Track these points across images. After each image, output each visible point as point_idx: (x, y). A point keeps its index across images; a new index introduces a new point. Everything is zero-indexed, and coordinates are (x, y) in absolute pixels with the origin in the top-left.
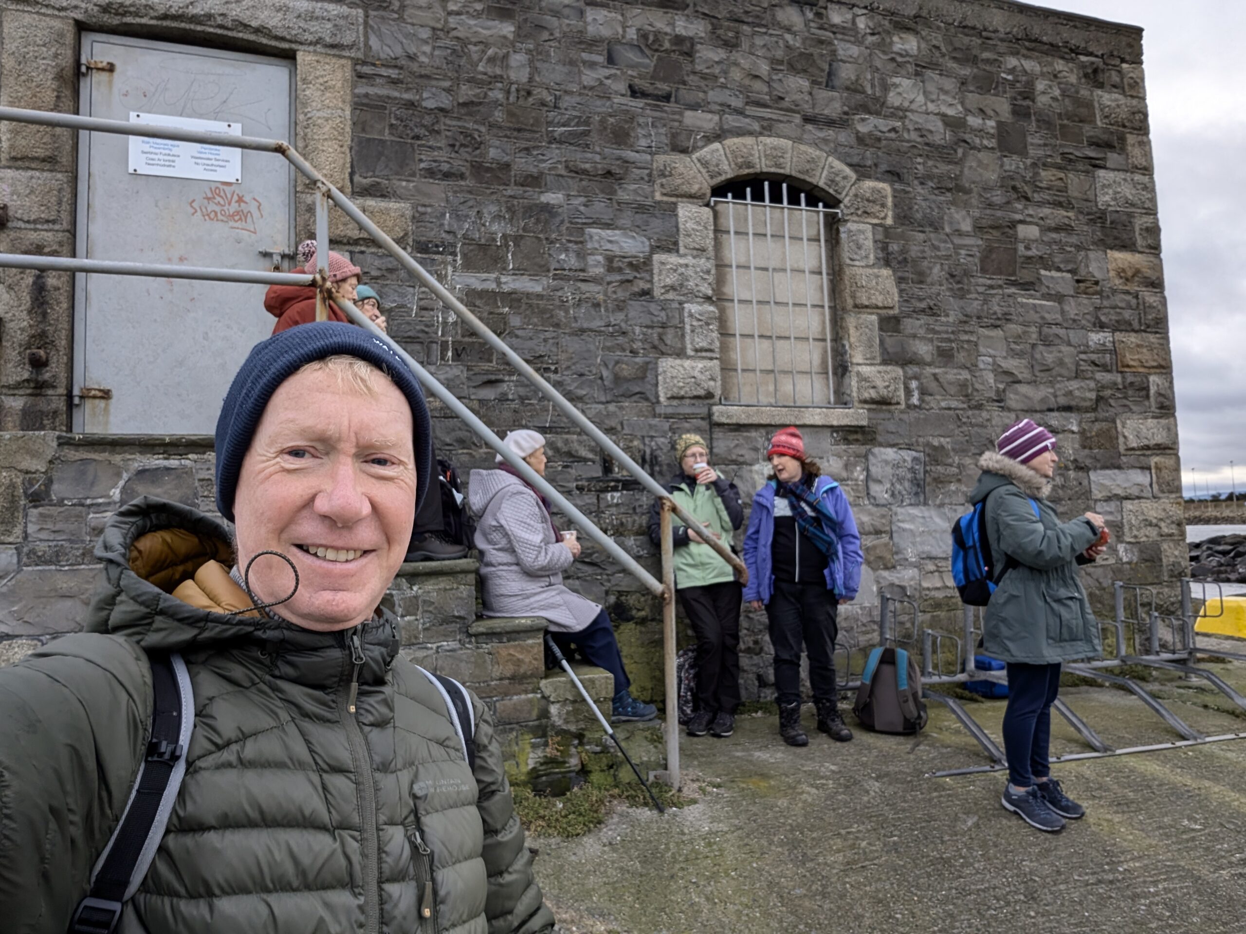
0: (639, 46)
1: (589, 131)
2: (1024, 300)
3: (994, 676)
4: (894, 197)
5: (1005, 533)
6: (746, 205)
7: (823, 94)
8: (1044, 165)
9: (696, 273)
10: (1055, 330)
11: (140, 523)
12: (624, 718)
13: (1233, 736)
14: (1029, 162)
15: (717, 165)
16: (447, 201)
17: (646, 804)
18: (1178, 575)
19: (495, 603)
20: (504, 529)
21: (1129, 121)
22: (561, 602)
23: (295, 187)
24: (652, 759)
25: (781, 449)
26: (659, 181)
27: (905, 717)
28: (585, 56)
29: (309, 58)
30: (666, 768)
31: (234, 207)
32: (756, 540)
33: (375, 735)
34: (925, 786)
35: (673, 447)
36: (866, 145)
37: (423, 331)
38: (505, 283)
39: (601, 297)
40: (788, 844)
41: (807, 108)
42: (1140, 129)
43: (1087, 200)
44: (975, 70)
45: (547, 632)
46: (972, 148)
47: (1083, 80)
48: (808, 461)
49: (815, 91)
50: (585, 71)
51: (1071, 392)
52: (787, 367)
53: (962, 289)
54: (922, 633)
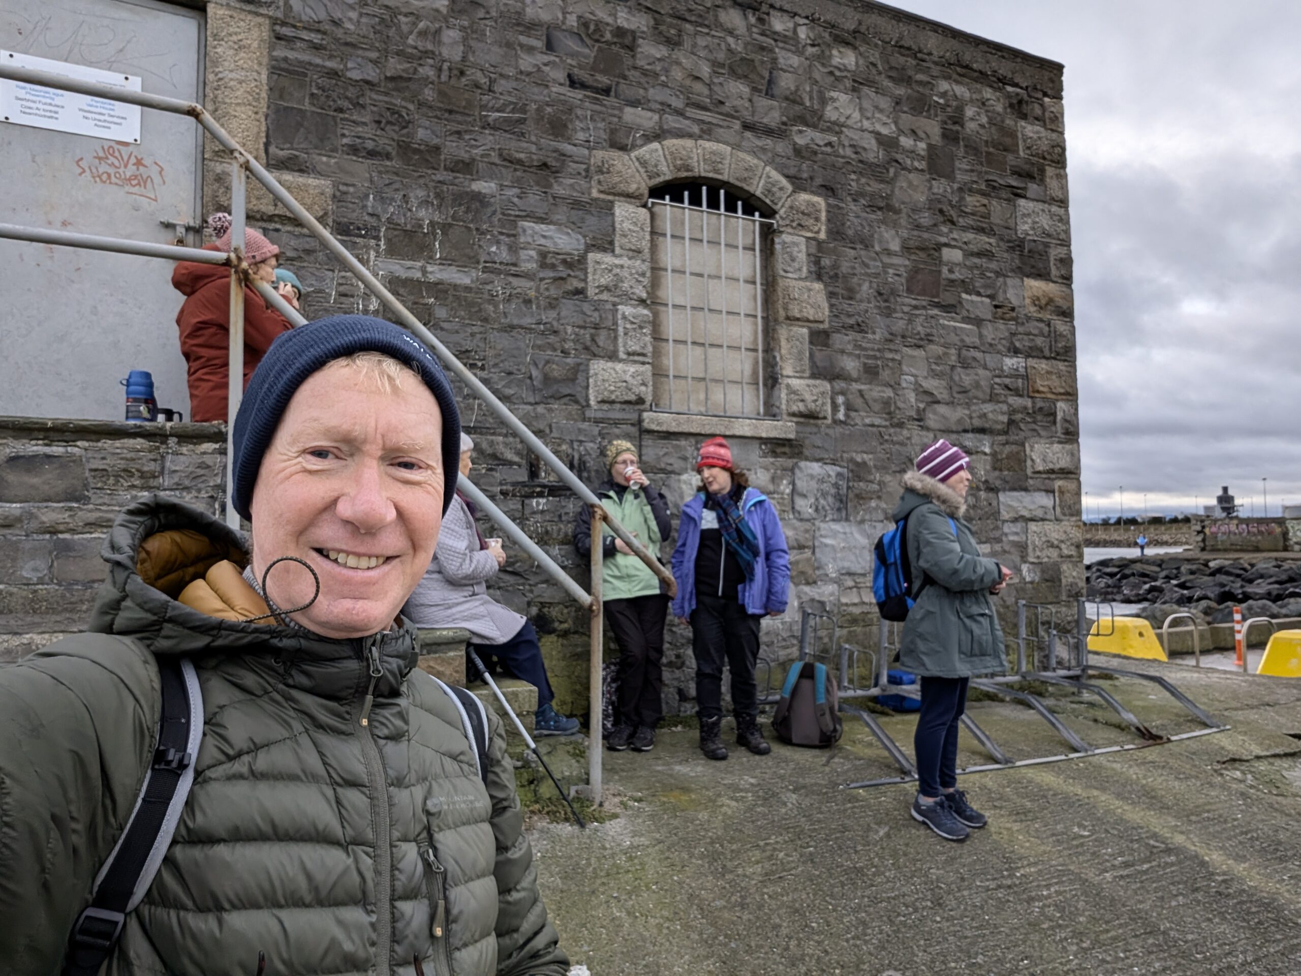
0: (579, 35)
1: (525, 119)
2: (946, 323)
3: (905, 691)
4: (828, 212)
5: (925, 550)
6: (684, 208)
7: (763, 102)
8: (970, 190)
9: (631, 274)
10: (974, 353)
11: (149, 522)
12: (546, 732)
13: (1118, 748)
14: (956, 186)
15: (656, 166)
16: (371, 181)
17: (567, 820)
18: (1076, 596)
19: (415, 613)
21: (1049, 154)
22: (485, 613)
23: (203, 153)
24: (575, 773)
25: (710, 460)
26: (596, 178)
27: (821, 731)
28: (523, 39)
29: (222, 12)
30: (587, 782)
31: (131, 170)
32: (683, 553)
33: (390, 748)
34: (839, 797)
35: (603, 453)
36: (803, 157)
38: (431, 273)
39: (532, 294)
40: (708, 856)
41: (747, 115)
42: (1058, 162)
43: (1008, 228)
44: (909, 91)
45: (469, 644)
46: (903, 169)
47: (1009, 110)
48: (737, 471)
49: (755, 98)
50: (522, 55)
51: (985, 415)
52: (719, 376)
53: (888, 307)
54: (840, 648)
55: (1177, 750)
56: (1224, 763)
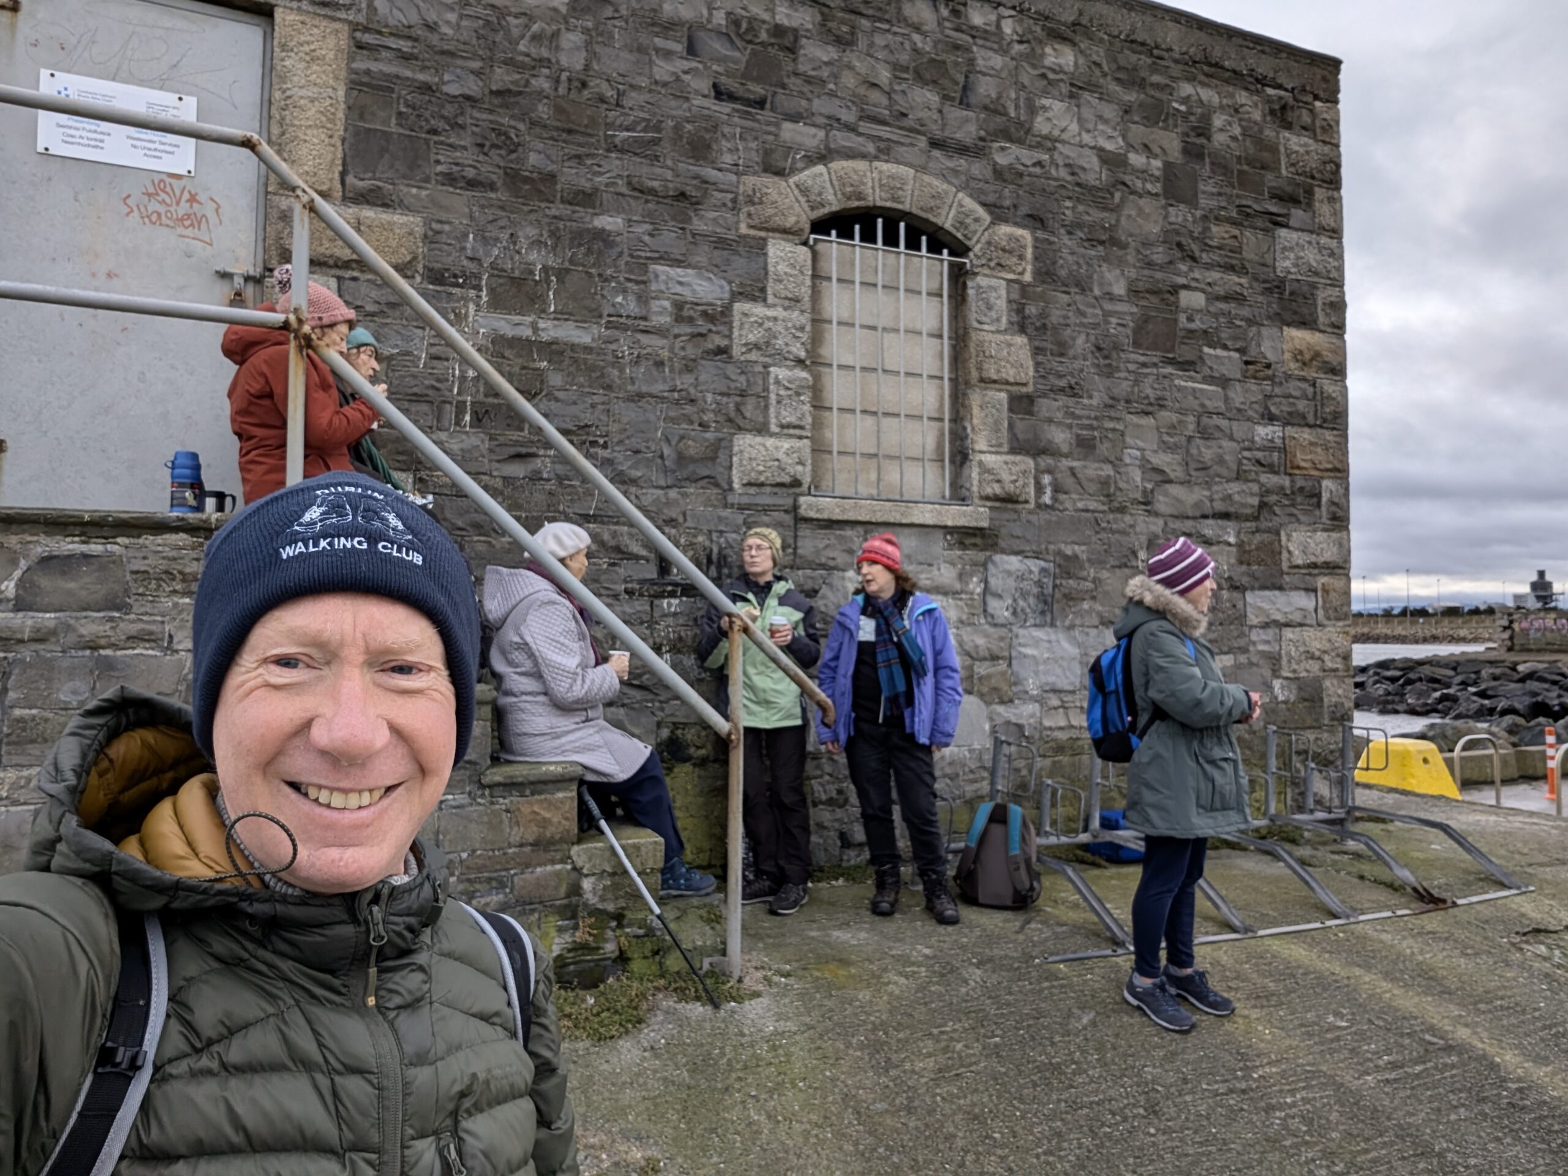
0: (727, 35)
1: (660, 139)
2: (1183, 383)
3: (1120, 837)
4: (1035, 247)
5: (1157, 678)
6: (854, 246)
7: (955, 113)
8: (1217, 219)
9: (787, 329)
10: (1217, 421)
11: (112, 723)
12: (674, 892)
13: (1389, 914)
14: (1199, 213)
15: (820, 194)
16: (471, 218)
17: (698, 998)
18: (1341, 719)
19: (516, 743)
20: (530, 648)
21: (1320, 171)
22: (601, 742)
23: (266, 185)
24: (708, 943)
25: (873, 555)
26: (745, 210)
27: (1015, 889)
28: (659, 42)
29: (292, 17)
30: (724, 953)
31: (184, 208)
32: (835, 669)
34: (1034, 974)
36: (1005, 181)
37: (433, 387)
38: (543, 330)
39: (665, 354)
40: (868, 1046)
41: (935, 130)
42: (1331, 182)
43: (1264, 265)
44: (1142, 96)
45: (582, 782)
46: (1133, 193)
47: (1268, 118)
49: (946, 109)
50: (658, 62)
51: (1230, 496)
52: (894, 452)
53: (1110, 365)
54: (1040, 784)
55: (1465, 917)
56: (1525, 934)
